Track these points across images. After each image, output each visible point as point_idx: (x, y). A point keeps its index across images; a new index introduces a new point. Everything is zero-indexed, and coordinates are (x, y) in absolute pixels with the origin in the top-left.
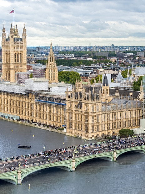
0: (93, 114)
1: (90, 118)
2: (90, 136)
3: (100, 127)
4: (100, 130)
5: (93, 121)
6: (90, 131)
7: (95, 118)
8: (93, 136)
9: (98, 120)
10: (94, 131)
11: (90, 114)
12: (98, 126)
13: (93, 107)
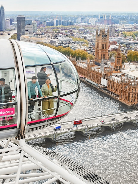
0: (133, 93)
1: (131, 95)
2: (130, 104)
3: (136, 100)
4: (136, 101)
5: (132, 97)
6: (130, 102)
7: (134, 95)
8: (132, 104)
9: (135, 96)
10: (133, 101)
11: (131, 93)
12: (135, 99)
13: (133, 90)
